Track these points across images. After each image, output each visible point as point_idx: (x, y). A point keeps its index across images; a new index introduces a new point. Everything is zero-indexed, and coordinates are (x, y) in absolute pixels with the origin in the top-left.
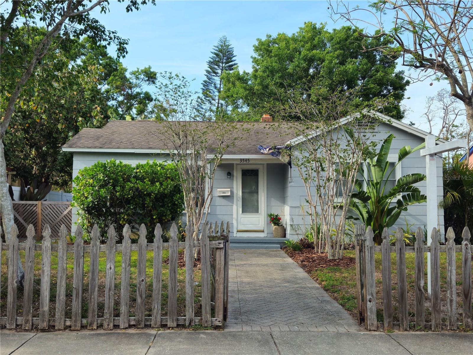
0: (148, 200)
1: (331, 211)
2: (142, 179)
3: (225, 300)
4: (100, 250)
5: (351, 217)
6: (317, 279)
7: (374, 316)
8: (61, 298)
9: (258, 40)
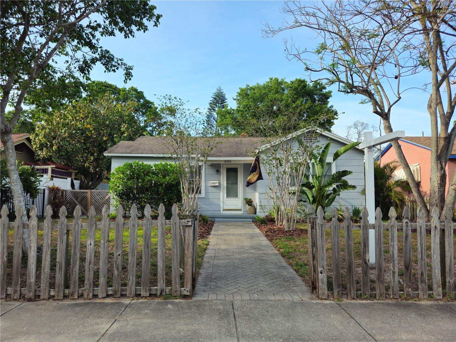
0: (160, 189)
1: (287, 196)
2: (157, 174)
3: (194, 272)
4: (81, 228)
5: (301, 200)
6: (277, 247)
7: (325, 287)
8: (46, 271)
9: (240, 88)
